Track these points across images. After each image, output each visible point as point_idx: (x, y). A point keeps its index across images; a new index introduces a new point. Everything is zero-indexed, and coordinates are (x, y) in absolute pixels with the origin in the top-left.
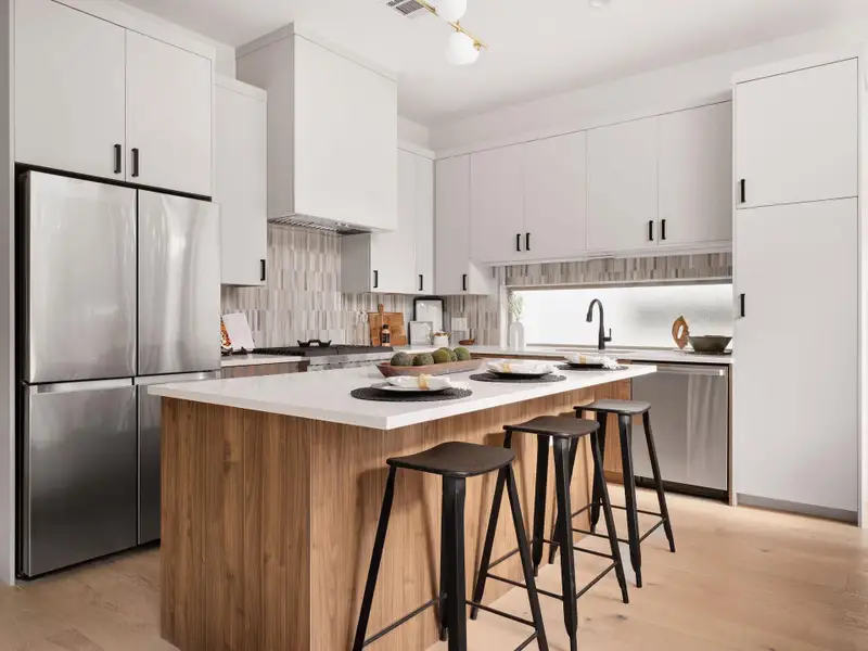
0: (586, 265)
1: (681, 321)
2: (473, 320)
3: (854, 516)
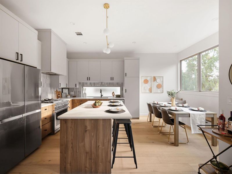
0: (98, 83)
1: (113, 92)
2: (75, 92)
3: (138, 118)
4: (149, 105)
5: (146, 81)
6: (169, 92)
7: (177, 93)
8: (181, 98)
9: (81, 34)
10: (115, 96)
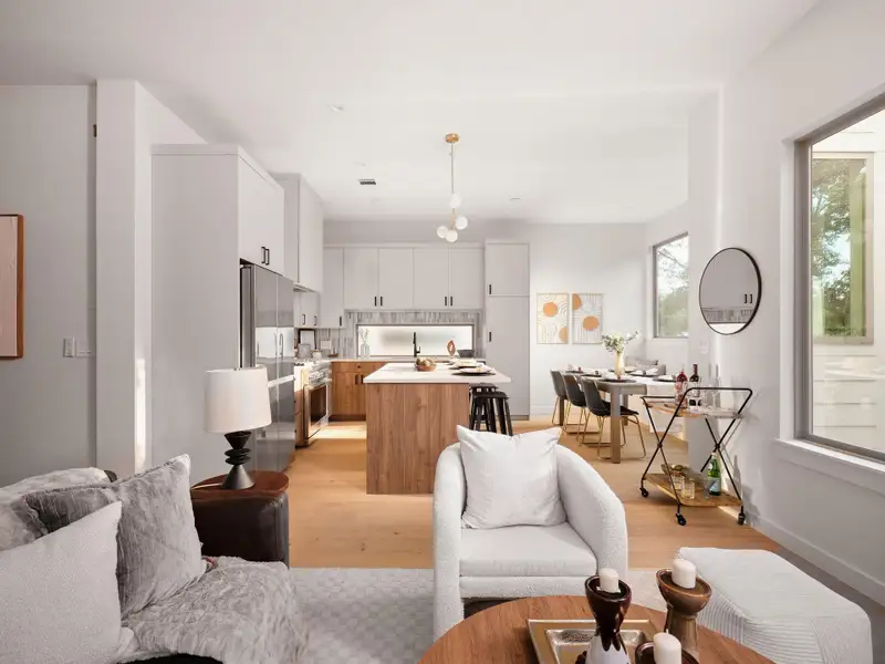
0: (405, 315)
1: (451, 343)
2: (336, 342)
3: (527, 418)
4: (556, 375)
5: (551, 309)
6: (607, 338)
7: (630, 339)
8: (653, 359)
9: (374, 183)
10: (457, 353)
